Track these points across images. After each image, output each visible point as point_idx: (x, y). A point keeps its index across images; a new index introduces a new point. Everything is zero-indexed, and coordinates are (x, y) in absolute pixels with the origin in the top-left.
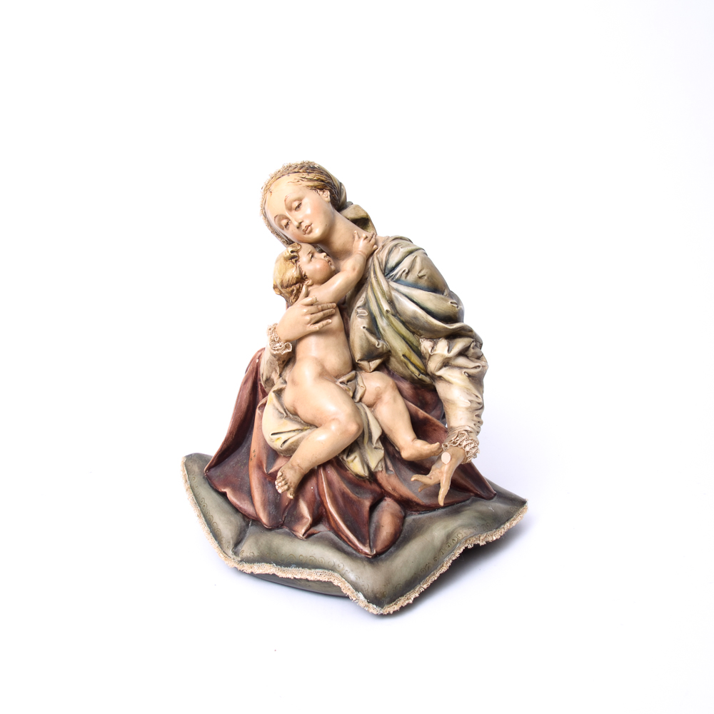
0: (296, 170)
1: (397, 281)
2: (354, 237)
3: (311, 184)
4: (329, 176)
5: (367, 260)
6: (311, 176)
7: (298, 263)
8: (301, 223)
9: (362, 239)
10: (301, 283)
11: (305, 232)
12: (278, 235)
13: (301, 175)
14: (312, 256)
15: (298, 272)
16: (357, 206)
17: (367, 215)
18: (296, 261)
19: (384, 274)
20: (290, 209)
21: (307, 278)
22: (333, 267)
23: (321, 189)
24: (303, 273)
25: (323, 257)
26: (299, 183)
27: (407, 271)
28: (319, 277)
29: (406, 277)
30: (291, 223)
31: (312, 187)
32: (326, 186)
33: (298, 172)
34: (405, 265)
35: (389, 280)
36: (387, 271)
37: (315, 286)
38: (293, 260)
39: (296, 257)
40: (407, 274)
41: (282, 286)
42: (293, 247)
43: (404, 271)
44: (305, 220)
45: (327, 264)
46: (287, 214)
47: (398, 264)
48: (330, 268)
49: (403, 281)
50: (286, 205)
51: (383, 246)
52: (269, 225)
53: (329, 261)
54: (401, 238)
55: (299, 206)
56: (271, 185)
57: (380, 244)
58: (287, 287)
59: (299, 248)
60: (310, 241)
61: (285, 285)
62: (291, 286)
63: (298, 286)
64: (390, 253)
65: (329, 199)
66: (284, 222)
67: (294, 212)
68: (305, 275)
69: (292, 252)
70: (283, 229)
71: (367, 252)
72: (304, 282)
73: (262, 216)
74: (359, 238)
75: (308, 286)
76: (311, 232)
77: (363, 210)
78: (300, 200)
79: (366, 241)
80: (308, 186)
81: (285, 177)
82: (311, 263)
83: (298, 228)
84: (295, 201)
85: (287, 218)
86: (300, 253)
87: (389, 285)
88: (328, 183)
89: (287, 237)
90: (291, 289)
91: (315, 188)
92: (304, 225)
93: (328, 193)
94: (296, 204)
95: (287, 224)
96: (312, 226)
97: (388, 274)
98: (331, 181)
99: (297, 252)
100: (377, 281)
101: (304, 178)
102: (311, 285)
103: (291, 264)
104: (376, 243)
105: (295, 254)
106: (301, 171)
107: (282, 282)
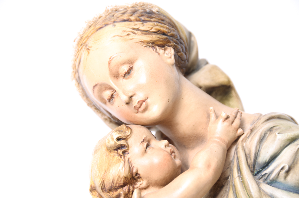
0: (125, 17)
1: (272, 183)
2: (209, 116)
3: (147, 38)
4: (172, 25)
5: (229, 150)
6: (147, 26)
7: (127, 156)
8: (131, 97)
9: (221, 120)
10: (131, 184)
11: (137, 109)
12: (97, 109)
13: (132, 25)
14: (148, 146)
15: (128, 169)
16: (215, 67)
17: (229, 81)
18: (124, 152)
19: (252, 172)
20: (116, 76)
21: (139, 177)
22: (178, 162)
23: (162, 46)
24: (134, 171)
25: (163, 147)
26: (130, 37)
27: (287, 168)
28: (157, 176)
29: (285, 177)
30: (117, 95)
31: (148, 42)
32: (168, 42)
33: (128, 20)
34: (284, 160)
35: (261, 181)
36: (257, 168)
37: (151, 190)
38: (120, 151)
39: (125, 146)
40: (288, 172)
41: (103, 189)
42: (120, 131)
43: (282, 169)
44: (137, 93)
45: (168, 158)
46: (112, 83)
47: (273, 158)
48: (174, 163)
49: (281, 183)
50: (110, 70)
51: (252, 130)
52: (85, 95)
53: (172, 152)
54: (279, 117)
55: (128, 72)
56: (88, 37)
57: (248, 127)
58: (110, 190)
59: (128, 133)
60: (145, 121)
61: (107, 187)
62: (116, 189)
63: (126, 189)
64: (261, 140)
65: (172, 60)
66: (107, 94)
67: (122, 81)
68: (137, 174)
69: (119, 139)
70: (105, 103)
71: (228, 139)
72: (135, 184)
73: (74, 82)
74: (217, 117)
75: (142, 189)
76: (146, 109)
77: (223, 73)
78: (131, 62)
79: (226, 123)
80: (143, 42)
81: (109, 28)
82: (146, 155)
83: (127, 104)
84: (124, 64)
85: (111, 88)
86: (130, 141)
87: (260, 189)
88: (172, 36)
89: (110, 114)
90: (116, 193)
91: (153, 44)
92: (136, 101)
93: (171, 51)
94: (125, 68)
95: (112, 97)
96: (148, 101)
97: (258, 173)
98: (175, 33)
99: (126, 139)
100: (243, 182)
101: (137, 29)
102: (145, 188)
103: (117, 157)
104: (241, 126)
105: (123, 142)
106: (132, 18)
107: (103, 183)
